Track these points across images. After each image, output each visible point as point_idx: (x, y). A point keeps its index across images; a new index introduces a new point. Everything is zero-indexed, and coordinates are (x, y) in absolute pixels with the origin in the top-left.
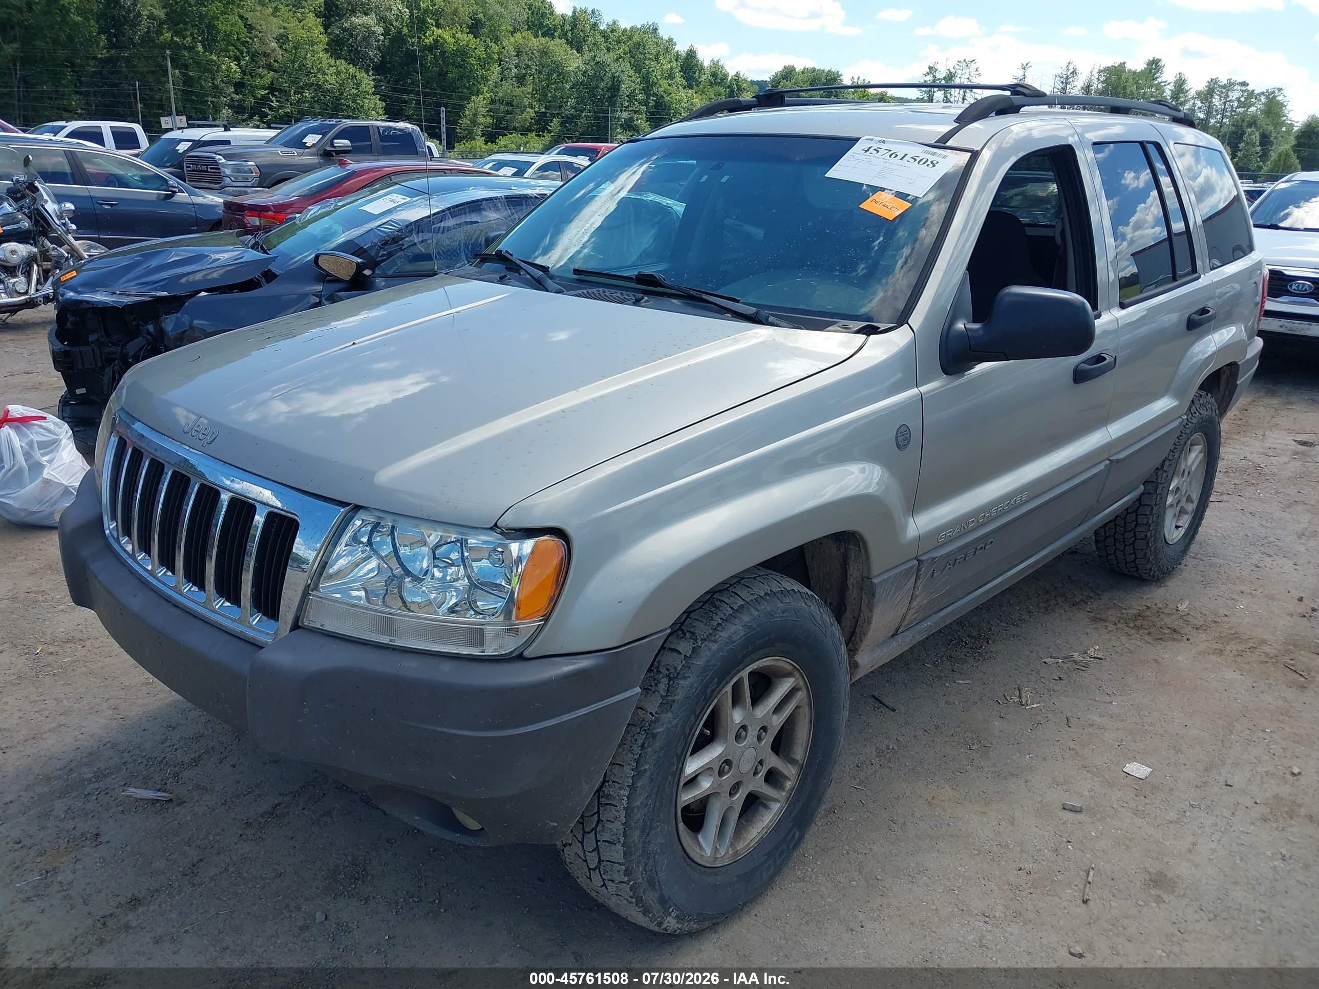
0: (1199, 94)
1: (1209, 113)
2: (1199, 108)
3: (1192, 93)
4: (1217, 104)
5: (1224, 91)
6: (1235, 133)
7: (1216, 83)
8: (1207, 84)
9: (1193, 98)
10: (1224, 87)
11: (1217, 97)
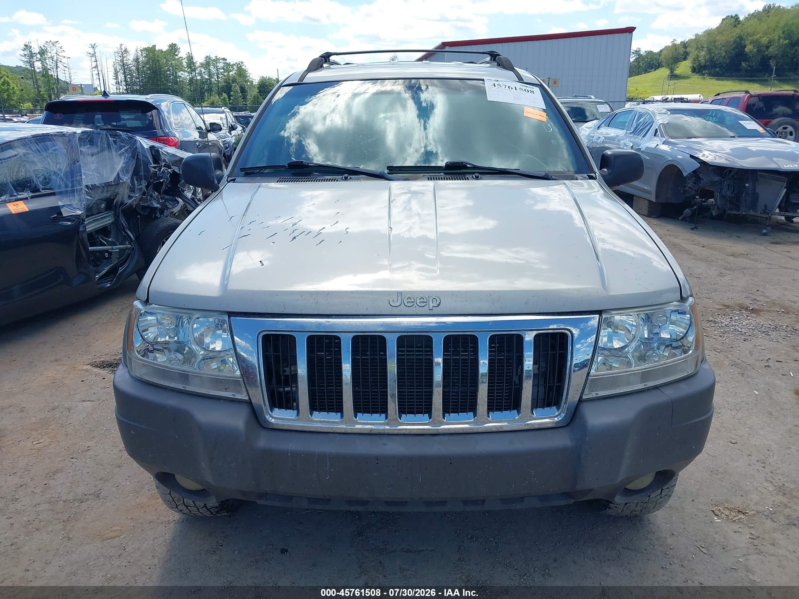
0: (202, 65)
1: (210, 75)
2: (204, 72)
3: (198, 65)
4: (213, 70)
5: (215, 63)
6: (226, 86)
7: (210, 58)
8: (205, 59)
9: (199, 67)
10: (214, 60)
11: (212, 66)
